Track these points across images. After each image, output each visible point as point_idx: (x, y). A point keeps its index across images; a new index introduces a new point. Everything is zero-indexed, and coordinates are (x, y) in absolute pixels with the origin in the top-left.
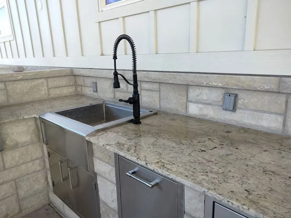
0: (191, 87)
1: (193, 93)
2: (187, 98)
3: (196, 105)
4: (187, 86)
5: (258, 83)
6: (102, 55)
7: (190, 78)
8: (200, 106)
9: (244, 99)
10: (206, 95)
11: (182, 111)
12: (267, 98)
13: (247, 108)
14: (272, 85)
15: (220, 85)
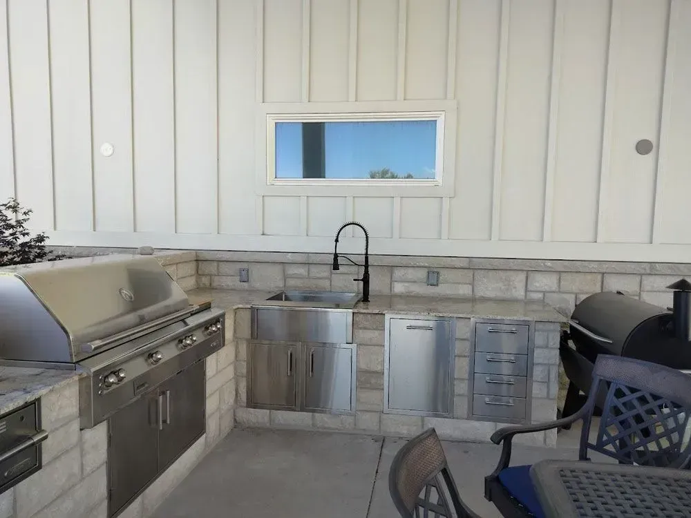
0: (395, 268)
1: (398, 273)
2: (391, 278)
3: (402, 284)
4: (392, 267)
5: (457, 263)
6: (263, 234)
7: (396, 261)
8: (406, 284)
9: (444, 275)
10: (411, 274)
11: (386, 291)
12: (460, 272)
13: (446, 282)
14: (464, 263)
15: (426, 265)
